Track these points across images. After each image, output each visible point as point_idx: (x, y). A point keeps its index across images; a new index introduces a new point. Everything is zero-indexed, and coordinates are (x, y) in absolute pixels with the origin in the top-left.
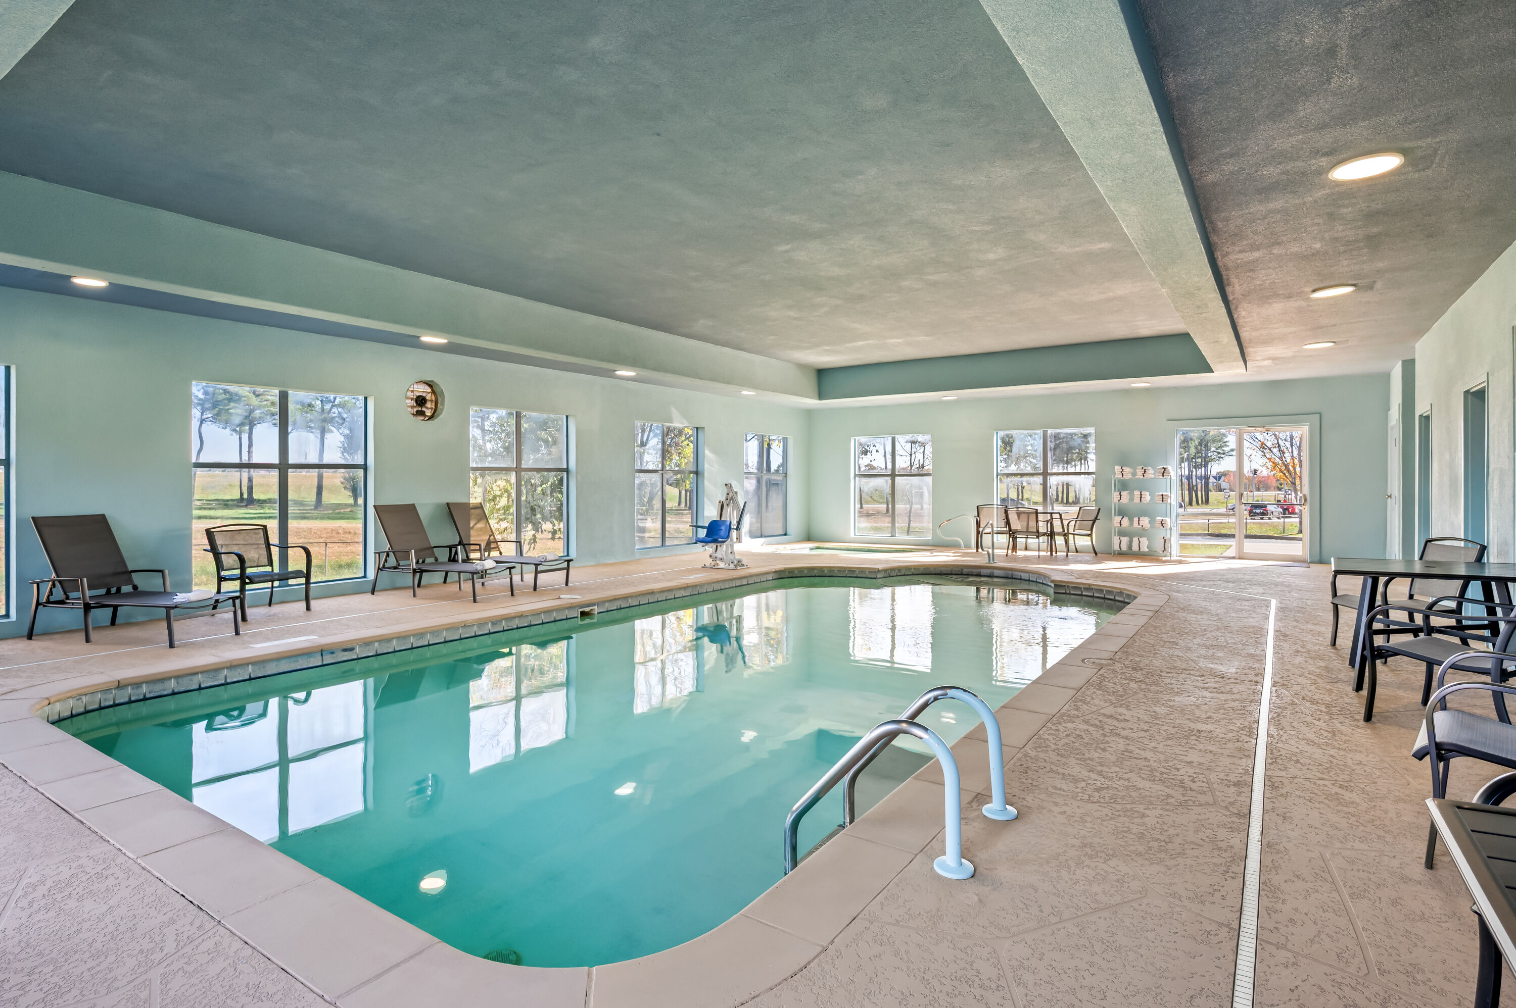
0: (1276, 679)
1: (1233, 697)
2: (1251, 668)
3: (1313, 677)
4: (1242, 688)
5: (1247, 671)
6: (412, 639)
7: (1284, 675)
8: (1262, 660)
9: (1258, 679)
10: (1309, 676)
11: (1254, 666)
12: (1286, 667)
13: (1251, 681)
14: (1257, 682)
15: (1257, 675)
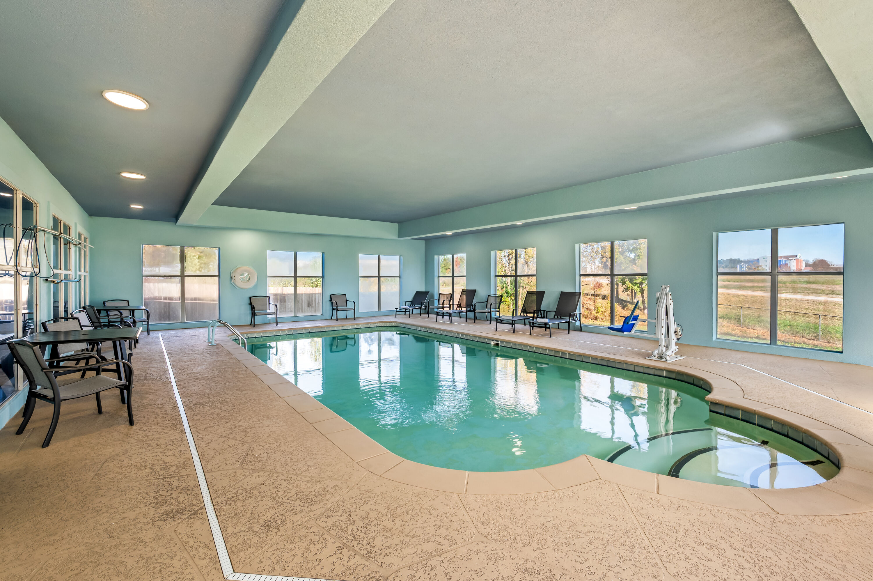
0: (170, 385)
1: (185, 373)
2: (185, 387)
3: (151, 391)
4: (184, 377)
5: (186, 385)
6: (438, 331)
7: (166, 388)
8: (181, 394)
9: (179, 383)
10: (153, 391)
11: (184, 389)
12: (166, 393)
13: (182, 381)
14: (179, 381)
15: (180, 385)
